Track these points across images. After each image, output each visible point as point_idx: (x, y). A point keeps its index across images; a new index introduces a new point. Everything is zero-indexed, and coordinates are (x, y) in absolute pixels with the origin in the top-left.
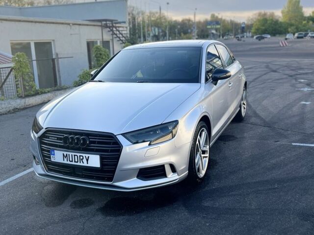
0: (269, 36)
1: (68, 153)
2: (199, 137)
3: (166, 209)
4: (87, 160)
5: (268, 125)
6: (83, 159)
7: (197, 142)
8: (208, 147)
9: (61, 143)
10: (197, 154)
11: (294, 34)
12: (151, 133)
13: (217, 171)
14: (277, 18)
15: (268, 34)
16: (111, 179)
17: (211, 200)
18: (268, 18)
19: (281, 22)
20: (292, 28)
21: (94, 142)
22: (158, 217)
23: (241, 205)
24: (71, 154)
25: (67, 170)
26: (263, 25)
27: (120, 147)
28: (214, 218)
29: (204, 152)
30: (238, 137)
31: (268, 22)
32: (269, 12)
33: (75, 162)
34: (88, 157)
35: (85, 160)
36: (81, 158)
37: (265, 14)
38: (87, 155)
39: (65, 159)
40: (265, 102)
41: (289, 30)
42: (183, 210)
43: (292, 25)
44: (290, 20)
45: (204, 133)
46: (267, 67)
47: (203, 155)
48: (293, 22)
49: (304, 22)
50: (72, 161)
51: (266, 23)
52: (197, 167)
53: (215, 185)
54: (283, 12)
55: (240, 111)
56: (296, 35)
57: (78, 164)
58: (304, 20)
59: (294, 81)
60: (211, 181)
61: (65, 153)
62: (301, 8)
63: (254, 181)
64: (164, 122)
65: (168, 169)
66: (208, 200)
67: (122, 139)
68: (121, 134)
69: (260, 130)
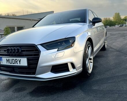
0: (109, 26)
1: (9, 58)
2: (87, 49)
3: (70, 91)
4: (20, 62)
5: (119, 51)
6: (17, 61)
7: (87, 52)
8: (92, 57)
9: (6, 53)
10: (87, 59)
11: (118, 25)
12: (59, 44)
13: (98, 70)
14: (111, 20)
15: (108, 25)
16: (34, 73)
17: (97, 86)
18: (108, 20)
19: (113, 22)
20: (117, 23)
21: (24, 51)
22: (65, 97)
23: (117, 88)
24: (10, 59)
25: (10, 69)
26: (106, 23)
27: (39, 52)
28: (101, 97)
29: (90, 59)
30: (105, 56)
31: (108, 21)
32: (108, 18)
33: (13, 63)
34: (20, 60)
35: (18, 62)
36: (16, 60)
37: (106, 19)
38: (19, 59)
39: (8, 62)
40: (114, 44)
41: (116, 24)
42: (80, 92)
43: (117, 22)
44: (116, 20)
45: (90, 48)
46: (111, 34)
47: (90, 61)
48: (117, 21)
49: (122, 21)
50: (11, 63)
51: (107, 22)
52: (87, 66)
53: (98, 77)
54: (113, 18)
55: (104, 45)
56: (119, 25)
57: (15, 65)
58: (122, 20)
59: (124, 37)
60: (95, 76)
61: (8, 59)
62: (120, 16)
63: (120, 74)
64: (66, 37)
65: (70, 66)
66: (96, 86)
67: (40, 48)
68: (40, 45)
69: (115, 53)
